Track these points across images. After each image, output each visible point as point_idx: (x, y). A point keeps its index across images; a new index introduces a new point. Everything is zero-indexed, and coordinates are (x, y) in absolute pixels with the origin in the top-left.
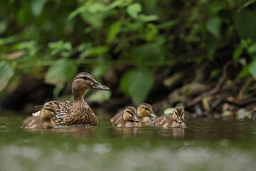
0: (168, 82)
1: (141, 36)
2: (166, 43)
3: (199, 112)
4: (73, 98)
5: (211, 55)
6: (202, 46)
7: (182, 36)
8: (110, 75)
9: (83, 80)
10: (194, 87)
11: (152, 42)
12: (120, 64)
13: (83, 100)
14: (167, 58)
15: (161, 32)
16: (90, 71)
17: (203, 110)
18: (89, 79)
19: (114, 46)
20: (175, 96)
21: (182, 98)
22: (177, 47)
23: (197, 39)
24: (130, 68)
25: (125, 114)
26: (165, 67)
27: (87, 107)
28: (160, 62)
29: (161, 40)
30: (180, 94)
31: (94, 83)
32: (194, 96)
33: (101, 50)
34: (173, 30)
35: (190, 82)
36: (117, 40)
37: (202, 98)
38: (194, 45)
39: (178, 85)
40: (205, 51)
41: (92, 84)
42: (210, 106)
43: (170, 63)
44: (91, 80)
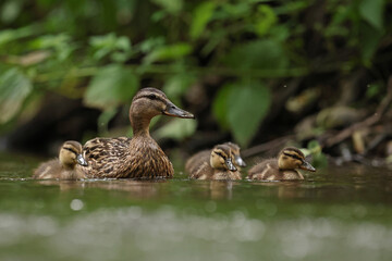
0: (295, 105)
1: (249, 27)
2: (291, 39)
3: (347, 155)
4: (131, 132)
5: (367, 58)
6: (353, 43)
7: (318, 26)
8: (195, 93)
9: (148, 100)
10: (339, 112)
11: (267, 36)
12: (212, 73)
13: (148, 135)
14: (292, 64)
15: (283, 19)
16: (160, 86)
17: (354, 152)
18: (159, 99)
19: (201, 43)
20: (305, 128)
21: (319, 132)
22: (309, 44)
23: (344, 32)
24: (229, 80)
25: (213, 157)
26: (288, 79)
27: (155, 146)
28: (281, 71)
29: (283, 33)
30: (315, 126)
31: (168, 106)
32: (339, 128)
33: (180, 50)
34: (302, 16)
35: (331, 104)
36: (208, 34)
37: (353, 132)
38: (339, 42)
39: (312, 110)
40: (356, 53)
41: (164, 107)
42: (366, 145)
43: (298, 72)
44: (163, 101)
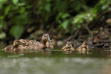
10: (40, 32)
15: (27, 10)
20: (32, 36)
28: (26, 22)
34: (31, 9)
39: (33, 32)
